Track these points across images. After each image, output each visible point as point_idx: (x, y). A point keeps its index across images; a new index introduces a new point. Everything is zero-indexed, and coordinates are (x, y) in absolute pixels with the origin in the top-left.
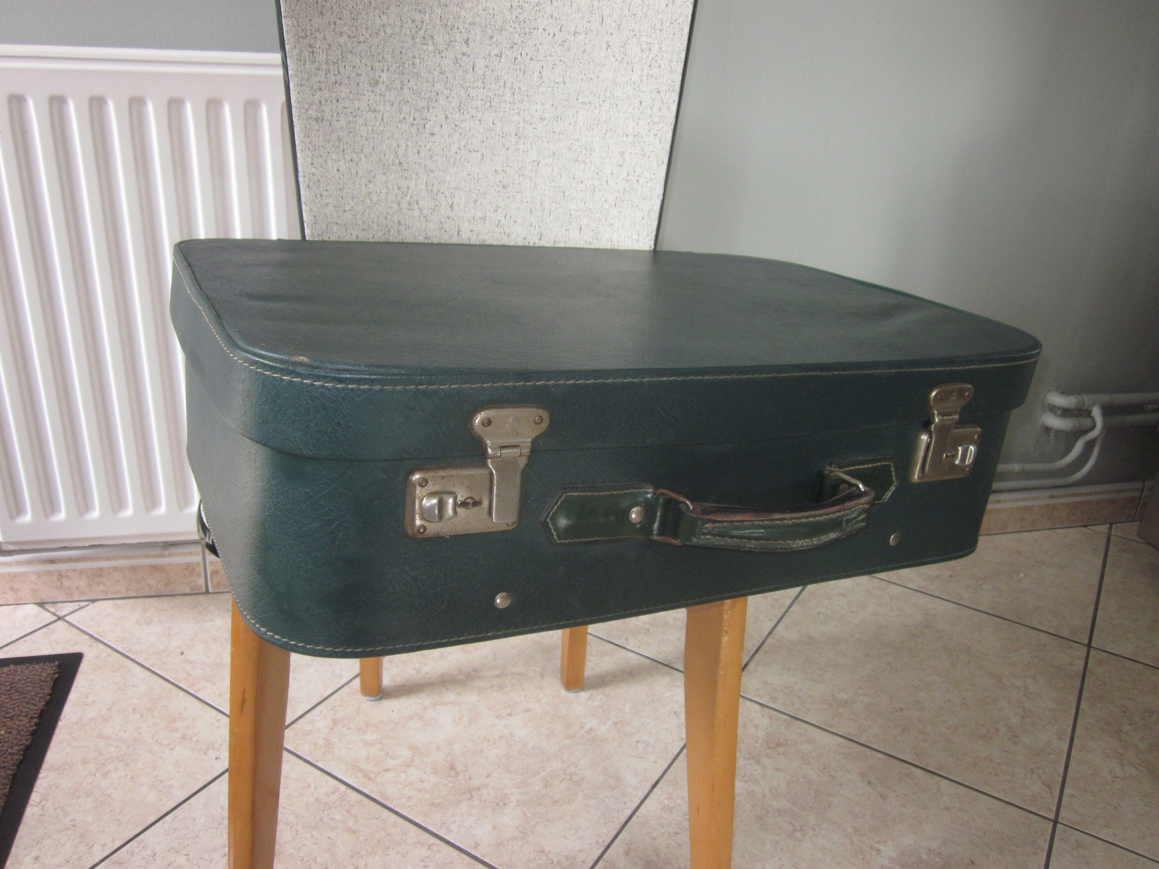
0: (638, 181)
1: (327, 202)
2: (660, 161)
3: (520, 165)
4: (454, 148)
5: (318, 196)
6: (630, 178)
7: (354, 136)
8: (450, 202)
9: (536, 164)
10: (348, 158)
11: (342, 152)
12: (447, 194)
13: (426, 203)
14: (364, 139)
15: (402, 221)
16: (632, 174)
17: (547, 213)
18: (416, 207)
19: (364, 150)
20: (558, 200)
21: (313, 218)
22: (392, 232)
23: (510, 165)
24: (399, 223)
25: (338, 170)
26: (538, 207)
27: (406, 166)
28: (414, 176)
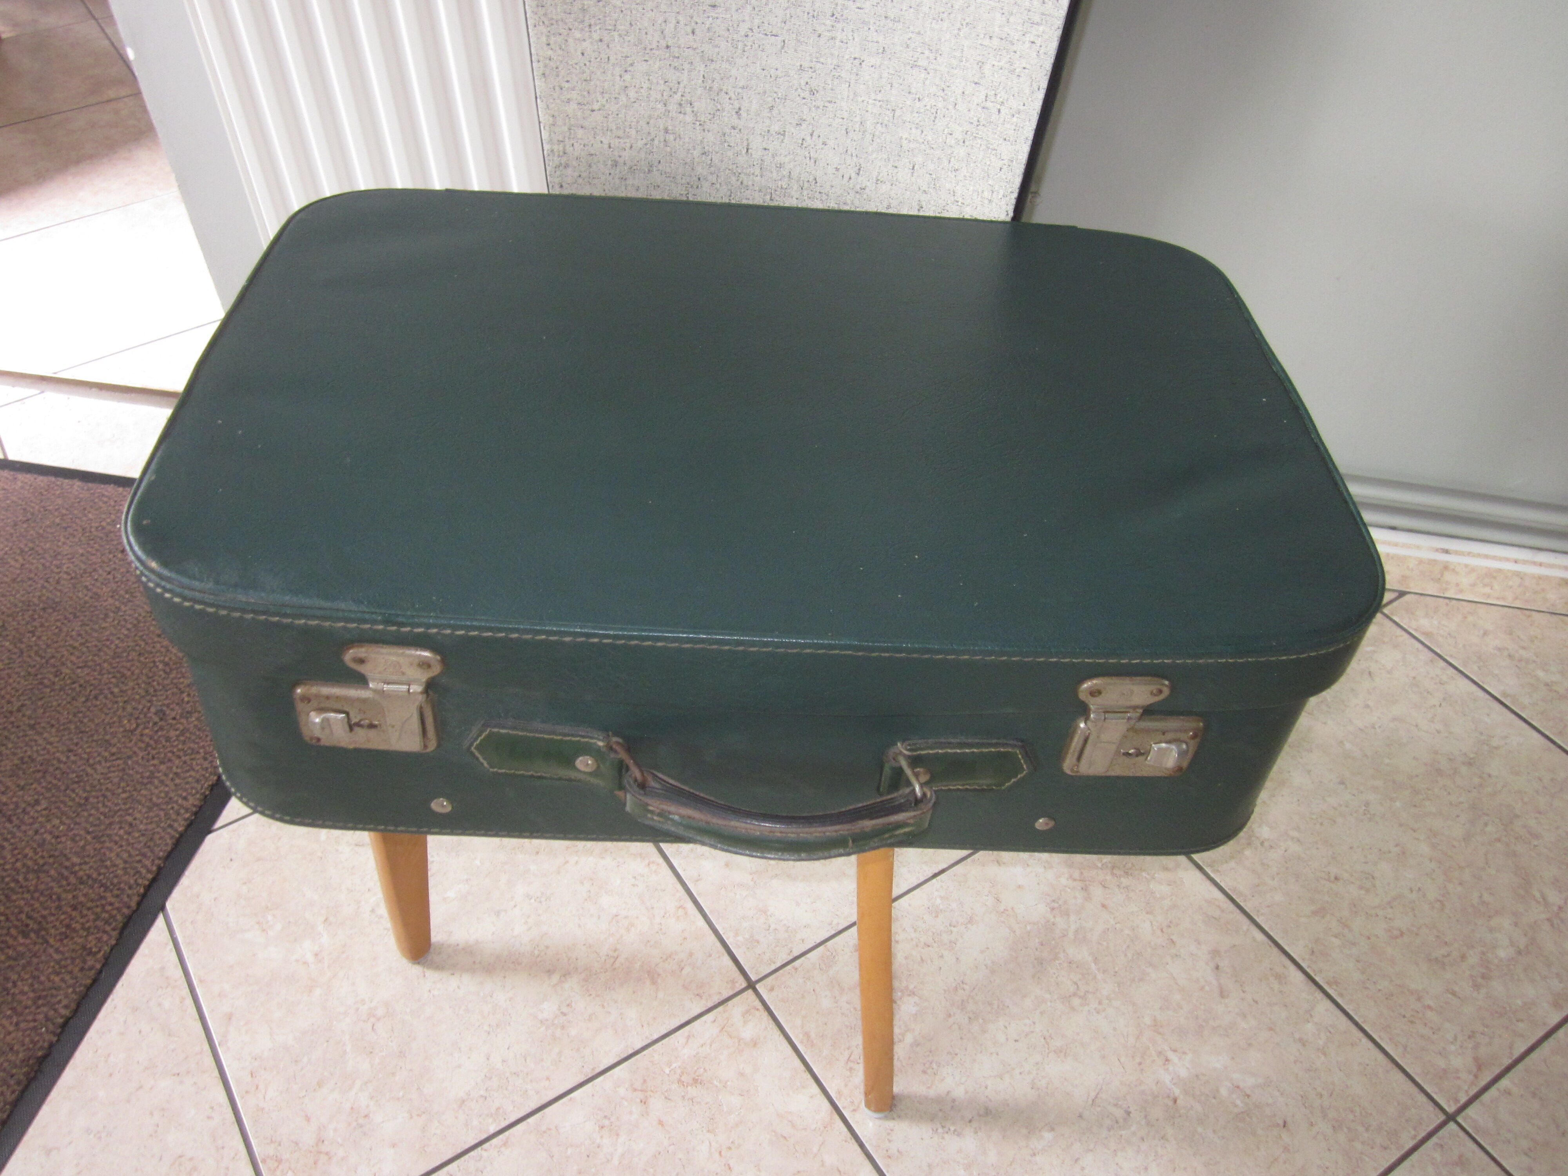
0: (999, 111)
1: (569, 97)
2: (1035, 86)
3: (835, 62)
4: (744, 28)
5: (557, 88)
6: (989, 104)
7: (604, 6)
8: (737, 106)
9: (857, 62)
10: (596, 36)
11: (587, 29)
12: (732, 94)
13: (702, 105)
14: (618, 10)
15: (670, 128)
16: (993, 99)
17: (869, 137)
18: (688, 109)
19: (619, 27)
20: (885, 122)
21: (551, 119)
22: (656, 142)
23: (822, 60)
24: (666, 131)
25: (583, 54)
26: (857, 127)
27: (675, 51)
28: (686, 66)
